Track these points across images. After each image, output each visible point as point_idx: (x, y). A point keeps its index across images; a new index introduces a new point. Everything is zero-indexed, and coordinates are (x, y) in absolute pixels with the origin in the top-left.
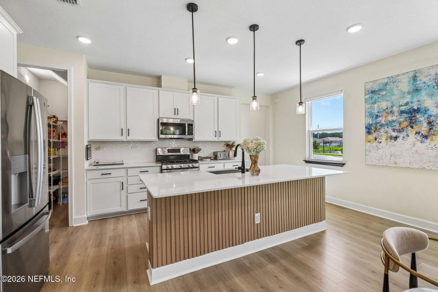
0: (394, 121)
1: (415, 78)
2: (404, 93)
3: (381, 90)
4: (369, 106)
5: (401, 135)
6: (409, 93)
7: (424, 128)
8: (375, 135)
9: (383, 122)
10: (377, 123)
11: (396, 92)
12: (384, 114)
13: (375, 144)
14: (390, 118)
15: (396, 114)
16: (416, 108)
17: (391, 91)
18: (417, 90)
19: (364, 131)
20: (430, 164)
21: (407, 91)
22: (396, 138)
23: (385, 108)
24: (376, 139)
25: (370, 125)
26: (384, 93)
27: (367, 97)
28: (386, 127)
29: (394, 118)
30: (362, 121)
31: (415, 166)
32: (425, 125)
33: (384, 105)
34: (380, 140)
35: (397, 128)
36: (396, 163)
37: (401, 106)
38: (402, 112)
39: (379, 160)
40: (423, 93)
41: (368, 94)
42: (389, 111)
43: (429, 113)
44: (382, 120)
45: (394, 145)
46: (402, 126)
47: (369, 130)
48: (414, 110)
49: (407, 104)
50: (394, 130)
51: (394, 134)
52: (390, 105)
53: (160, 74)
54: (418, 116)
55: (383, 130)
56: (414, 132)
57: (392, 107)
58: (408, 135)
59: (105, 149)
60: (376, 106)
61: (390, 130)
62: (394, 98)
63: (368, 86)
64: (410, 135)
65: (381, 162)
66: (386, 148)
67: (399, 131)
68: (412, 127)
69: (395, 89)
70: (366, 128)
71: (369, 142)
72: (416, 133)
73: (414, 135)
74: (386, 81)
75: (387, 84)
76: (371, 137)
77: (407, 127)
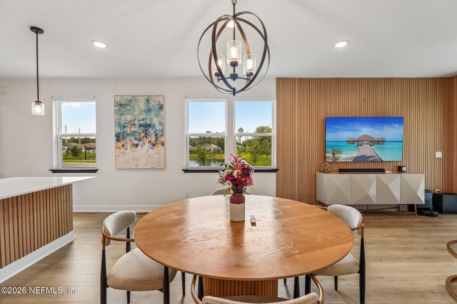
0: (135, 132)
1: (148, 101)
2: (142, 111)
3: (126, 105)
4: (118, 117)
5: (141, 143)
6: (144, 111)
7: (153, 139)
8: (122, 142)
9: (128, 132)
10: (124, 132)
11: (137, 109)
12: (129, 126)
13: (123, 150)
14: (133, 129)
15: (137, 126)
16: (148, 123)
17: (133, 107)
18: (149, 110)
19: (114, 138)
20: (156, 165)
21: (143, 109)
22: (137, 145)
23: (130, 120)
24: (123, 146)
25: (119, 134)
26: (129, 108)
27: (116, 108)
28: (130, 136)
29: (136, 129)
30: (112, 130)
31: (149, 167)
32: (154, 136)
33: (129, 118)
34: (126, 147)
35: (138, 137)
36: (137, 165)
37: (140, 120)
38: (141, 125)
39: (126, 164)
40: (153, 113)
41: (117, 106)
42: (133, 123)
43: (156, 127)
44: (128, 130)
45: (135, 151)
46: (141, 136)
47: (118, 138)
48: (148, 125)
49: (143, 119)
50: (136, 139)
51: (136, 142)
52: (133, 118)
54: (150, 130)
55: (128, 138)
56: (148, 141)
57: (134, 120)
58: (144, 144)
60: (123, 117)
61: (133, 139)
62: (136, 113)
63: (117, 99)
64: (145, 143)
65: (127, 165)
66: (130, 152)
67: (139, 140)
68: (147, 137)
69: (136, 106)
70: (116, 136)
71: (118, 148)
72: (149, 142)
73: (147, 144)
74: (130, 98)
75: (130, 101)
76: (120, 144)
77: (144, 137)
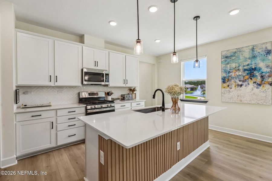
0: (240, 75)
1: (253, 49)
2: (246, 58)
3: (232, 56)
4: (224, 65)
5: (245, 84)
6: (249, 58)
7: (259, 80)
8: (228, 83)
9: (233, 76)
10: (229, 76)
11: (241, 57)
12: (234, 71)
13: (228, 89)
14: (237, 73)
15: (242, 71)
16: (253, 67)
17: (238, 57)
18: (254, 57)
19: (220, 81)
20: (262, 101)
21: (248, 57)
22: (241, 85)
23: (234, 67)
24: (228, 86)
25: (225, 77)
26: (234, 58)
27: (223, 60)
28: (235, 79)
29: (240, 73)
30: (219, 75)
31: (253, 102)
32: (259, 78)
33: (234, 65)
34: (231, 87)
35: (242, 79)
36: (241, 101)
37: (244, 66)
38: (245, 70)
39: (230, 99)
40: (258, 59)
41: (224, 58)
42: (237, 69)
43: (262, 70)
44: (233, 74)
45: (240, 90)
46: (245, 78)
47: (224, 80)
48: (253, 69)
49: (248, 65)
50: (240, 81)
51: (240, 83)
52: (237, 65)
53: (83, 33)
54: (255, 73)
55: (233, 81)
56: (253, 82)
57: (239, 67)
58: (249, 84)
59: (32, 93)
60: (228, 66)
61: (237, 81)
62: (240, 61)
63: (223, 54)
64: (250, 83)
65: (232, 100)
66: (235, 92)
67: (243, 81)
68: (251, 79)
69: (241, 56)
70: (222, 79)
71: (224, 88)
72: (254, 83)
73: (252, 84)
74: (235, 51)
75: (235, 53)
76: (225, 85)
77: (248, 79)
